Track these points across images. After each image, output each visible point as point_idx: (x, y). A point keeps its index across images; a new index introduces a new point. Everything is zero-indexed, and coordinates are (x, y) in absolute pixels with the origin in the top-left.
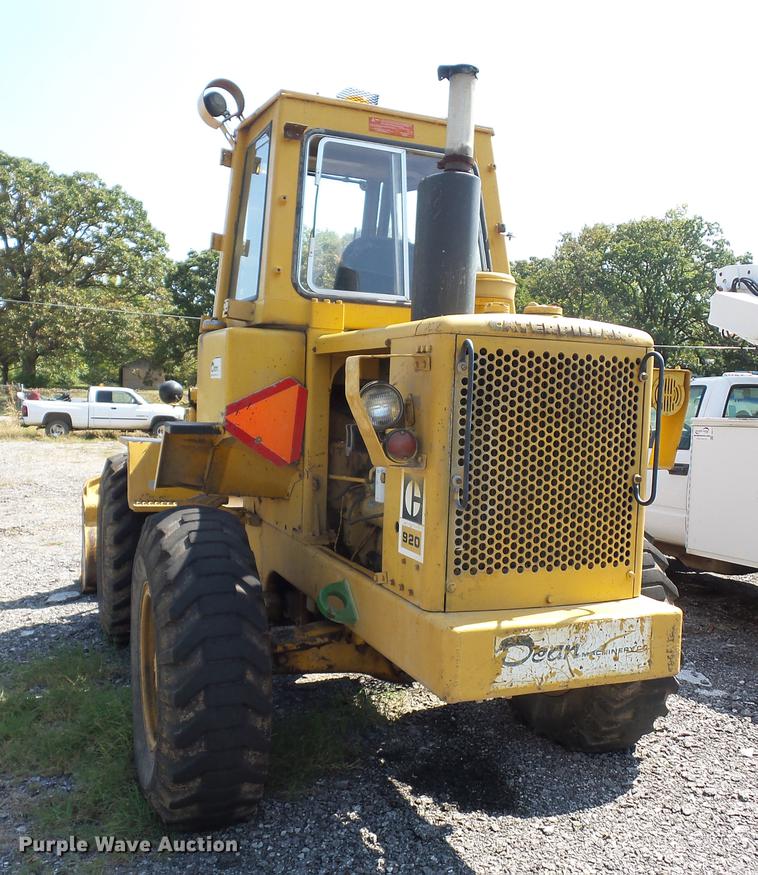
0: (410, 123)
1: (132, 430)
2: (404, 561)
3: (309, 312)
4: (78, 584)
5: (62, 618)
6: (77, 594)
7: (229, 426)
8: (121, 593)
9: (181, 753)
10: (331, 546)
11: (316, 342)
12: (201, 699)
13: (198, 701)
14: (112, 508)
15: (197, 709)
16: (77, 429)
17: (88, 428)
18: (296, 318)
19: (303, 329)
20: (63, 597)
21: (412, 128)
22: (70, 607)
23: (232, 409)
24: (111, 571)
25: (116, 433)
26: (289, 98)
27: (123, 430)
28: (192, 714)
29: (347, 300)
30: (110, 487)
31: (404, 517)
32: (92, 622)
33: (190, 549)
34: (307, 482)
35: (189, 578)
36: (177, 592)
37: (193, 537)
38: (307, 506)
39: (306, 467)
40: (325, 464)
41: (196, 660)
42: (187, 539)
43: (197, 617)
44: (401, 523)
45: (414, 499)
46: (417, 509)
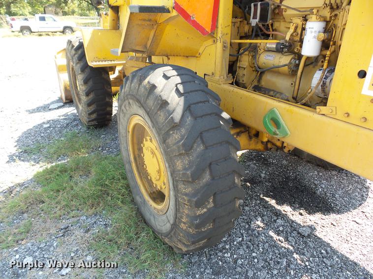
1: (56, 32)
4: (60, 100)
5: (59, 116)
6: (62, 104)
7: (177, 7)
8: (91, 107)
10: (232, 84)
12: (211, 201)
13: (209, 202)
14: (78, 65)
15: (208, 207)
16: (34, 32)
17: (38, 32)
20: (56, 106)
22: (61, 110)
24: (85, 97)
25: (50, 33)
27: (52, 32)
28: (205, 210)
30: (75, 55)
32: (75, 119)
33: (183, 97)
34: (219, 45)
35: (189, 120)
36: (183, 131)
37: (181, 88)
38: (219, 60)
39: (219, 35)
40: (229, 32)
41: (207, 177)
42: (177, 90)
43: (202, 147)
44: (372, 71)
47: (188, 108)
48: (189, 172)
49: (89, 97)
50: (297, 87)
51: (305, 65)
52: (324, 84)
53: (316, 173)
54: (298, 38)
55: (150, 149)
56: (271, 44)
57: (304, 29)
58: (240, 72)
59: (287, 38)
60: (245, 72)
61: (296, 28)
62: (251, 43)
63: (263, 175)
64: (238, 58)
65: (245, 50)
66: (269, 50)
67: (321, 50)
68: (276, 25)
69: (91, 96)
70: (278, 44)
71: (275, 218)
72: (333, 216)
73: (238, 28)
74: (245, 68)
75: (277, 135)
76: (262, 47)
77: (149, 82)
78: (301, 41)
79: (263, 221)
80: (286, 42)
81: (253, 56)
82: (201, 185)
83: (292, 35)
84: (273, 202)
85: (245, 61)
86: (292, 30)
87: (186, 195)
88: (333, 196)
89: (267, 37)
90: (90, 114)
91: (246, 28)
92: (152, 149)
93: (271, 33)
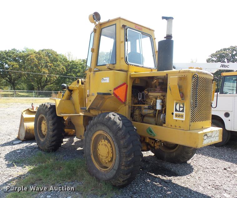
0: (141, 27)
2: (176, 120)
3: (128, 68)
7: (114, 93)
9: (128, 168)
10: (132, 121)
11: (130, 74)
12: (133, 155)
18: (125, 69)
19: (127, 71)
20: (18, 142)
21: (142, 28)
23: (115, 89)
26: (122, 19)
28: (131, 158)
29: (135, 66)
31: (175, 111)
33: (121, 121)
34: (127, 106)
35: (124, 128)
36: (123, 131)
37: (120, 118)
38: (127, 112)
39: (127, 103)
40: (131, 102)
41: (131, 146)
42: (119, 119)
43: (129, 136)
44: (175, 113)
45: (180, 107)
46: (181, 109)
47: (123, 124)
48: (126, 144)
49: (54, 132)
50: (156, 120)
51: (158, 113)
52: (164, 118)
53: (171, 165)
54: (155, 104)
55: (104, 144)
56: (146, 106)
57: (156, 102)
58: (135, 117)
59: (152, 104)
60: (137, 116)
61: (154, 101)
62: (139, 106)
63: (147, 167)
64: (134, 111)
65: (137, 109)
66: (145, 109)
67: (162, 108)
68: (147, 100)
69: (55, 132)
70: (148, 106)
71: (155, 178)
72: (178, 177)
73: (133, 101)
74: (137, 115)
75: (152, 135)
76: (143, 107)
77: (108, 117)
78: (156, 105)
79: (150, 180)
80: (151, 105)
81: (140, 111)
82: (130, 148)
83: (153, 103)
84: (153, 174)
85: (137, 112)
86: (153, 102)
87: (124, 153)
88: (178, 171)
89: (144, 104)
90: (52, 142)
91: (136, 101)
92: (105, 144)
93: (145, 103)
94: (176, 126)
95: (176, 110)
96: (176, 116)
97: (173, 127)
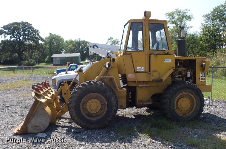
44: (200, 78)
45: (203, 75)
46: (204, 76)
94: (201, 84)
95: (201, 77)
96: (201, 79)
97: (200, 85)
